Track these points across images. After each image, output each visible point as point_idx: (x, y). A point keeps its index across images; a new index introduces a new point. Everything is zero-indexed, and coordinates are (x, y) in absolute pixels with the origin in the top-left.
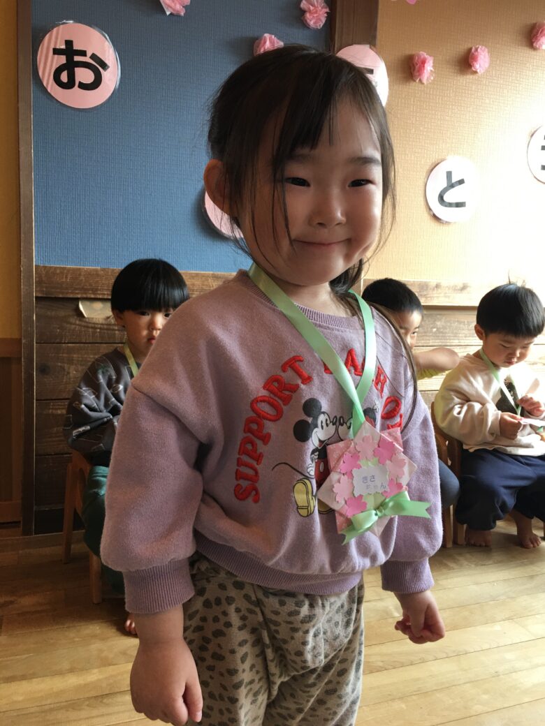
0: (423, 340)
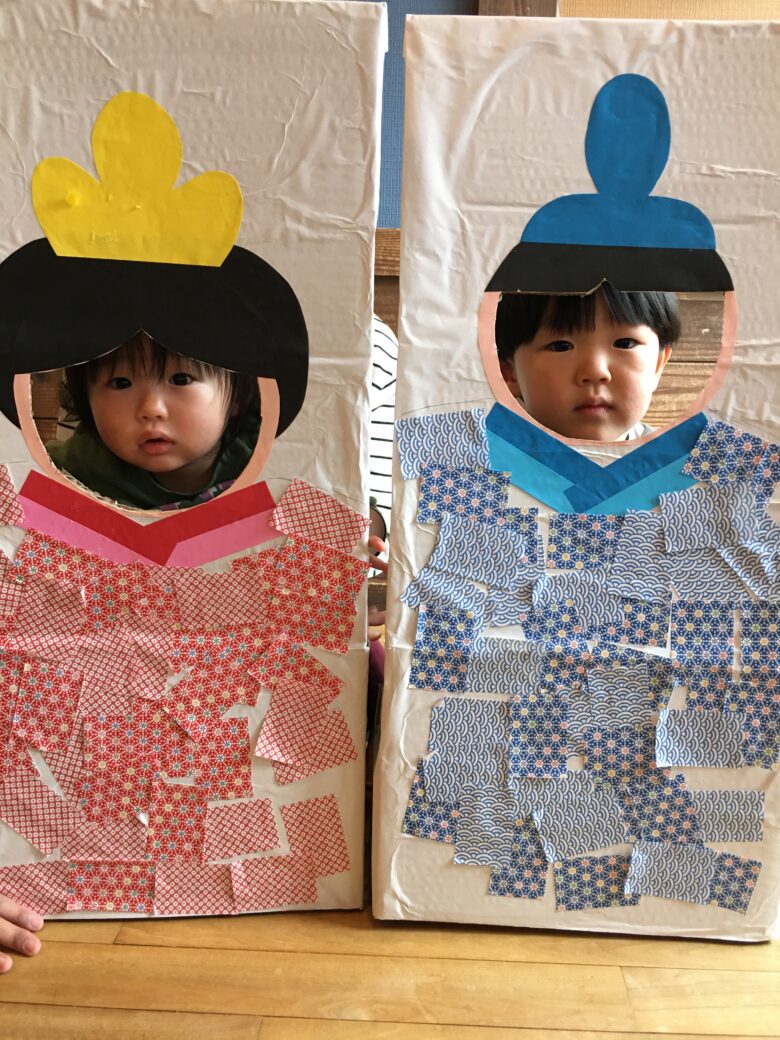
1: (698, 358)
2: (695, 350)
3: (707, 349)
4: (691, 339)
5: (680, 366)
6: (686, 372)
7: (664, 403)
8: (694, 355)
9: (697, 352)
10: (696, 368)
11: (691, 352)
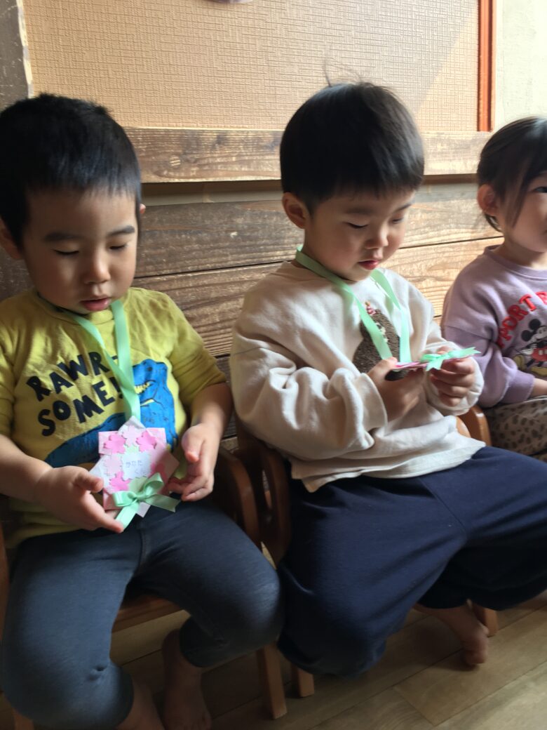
0: (213, 256)
1: (232, 263)
2: (227, 255)
3: (239, 253)
4: (221, 244)
5: (216, 274)
6: (222, 279)
7: (206, 316)
8: (227, 261)
9: (230, 258)
10: (231, 274)
11: (224, 258)
